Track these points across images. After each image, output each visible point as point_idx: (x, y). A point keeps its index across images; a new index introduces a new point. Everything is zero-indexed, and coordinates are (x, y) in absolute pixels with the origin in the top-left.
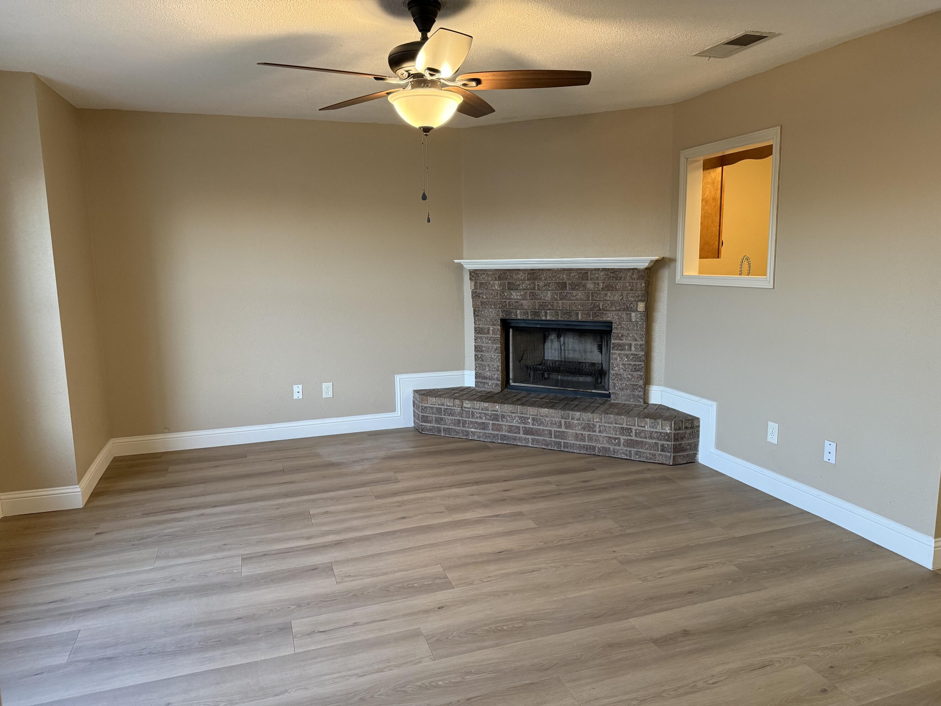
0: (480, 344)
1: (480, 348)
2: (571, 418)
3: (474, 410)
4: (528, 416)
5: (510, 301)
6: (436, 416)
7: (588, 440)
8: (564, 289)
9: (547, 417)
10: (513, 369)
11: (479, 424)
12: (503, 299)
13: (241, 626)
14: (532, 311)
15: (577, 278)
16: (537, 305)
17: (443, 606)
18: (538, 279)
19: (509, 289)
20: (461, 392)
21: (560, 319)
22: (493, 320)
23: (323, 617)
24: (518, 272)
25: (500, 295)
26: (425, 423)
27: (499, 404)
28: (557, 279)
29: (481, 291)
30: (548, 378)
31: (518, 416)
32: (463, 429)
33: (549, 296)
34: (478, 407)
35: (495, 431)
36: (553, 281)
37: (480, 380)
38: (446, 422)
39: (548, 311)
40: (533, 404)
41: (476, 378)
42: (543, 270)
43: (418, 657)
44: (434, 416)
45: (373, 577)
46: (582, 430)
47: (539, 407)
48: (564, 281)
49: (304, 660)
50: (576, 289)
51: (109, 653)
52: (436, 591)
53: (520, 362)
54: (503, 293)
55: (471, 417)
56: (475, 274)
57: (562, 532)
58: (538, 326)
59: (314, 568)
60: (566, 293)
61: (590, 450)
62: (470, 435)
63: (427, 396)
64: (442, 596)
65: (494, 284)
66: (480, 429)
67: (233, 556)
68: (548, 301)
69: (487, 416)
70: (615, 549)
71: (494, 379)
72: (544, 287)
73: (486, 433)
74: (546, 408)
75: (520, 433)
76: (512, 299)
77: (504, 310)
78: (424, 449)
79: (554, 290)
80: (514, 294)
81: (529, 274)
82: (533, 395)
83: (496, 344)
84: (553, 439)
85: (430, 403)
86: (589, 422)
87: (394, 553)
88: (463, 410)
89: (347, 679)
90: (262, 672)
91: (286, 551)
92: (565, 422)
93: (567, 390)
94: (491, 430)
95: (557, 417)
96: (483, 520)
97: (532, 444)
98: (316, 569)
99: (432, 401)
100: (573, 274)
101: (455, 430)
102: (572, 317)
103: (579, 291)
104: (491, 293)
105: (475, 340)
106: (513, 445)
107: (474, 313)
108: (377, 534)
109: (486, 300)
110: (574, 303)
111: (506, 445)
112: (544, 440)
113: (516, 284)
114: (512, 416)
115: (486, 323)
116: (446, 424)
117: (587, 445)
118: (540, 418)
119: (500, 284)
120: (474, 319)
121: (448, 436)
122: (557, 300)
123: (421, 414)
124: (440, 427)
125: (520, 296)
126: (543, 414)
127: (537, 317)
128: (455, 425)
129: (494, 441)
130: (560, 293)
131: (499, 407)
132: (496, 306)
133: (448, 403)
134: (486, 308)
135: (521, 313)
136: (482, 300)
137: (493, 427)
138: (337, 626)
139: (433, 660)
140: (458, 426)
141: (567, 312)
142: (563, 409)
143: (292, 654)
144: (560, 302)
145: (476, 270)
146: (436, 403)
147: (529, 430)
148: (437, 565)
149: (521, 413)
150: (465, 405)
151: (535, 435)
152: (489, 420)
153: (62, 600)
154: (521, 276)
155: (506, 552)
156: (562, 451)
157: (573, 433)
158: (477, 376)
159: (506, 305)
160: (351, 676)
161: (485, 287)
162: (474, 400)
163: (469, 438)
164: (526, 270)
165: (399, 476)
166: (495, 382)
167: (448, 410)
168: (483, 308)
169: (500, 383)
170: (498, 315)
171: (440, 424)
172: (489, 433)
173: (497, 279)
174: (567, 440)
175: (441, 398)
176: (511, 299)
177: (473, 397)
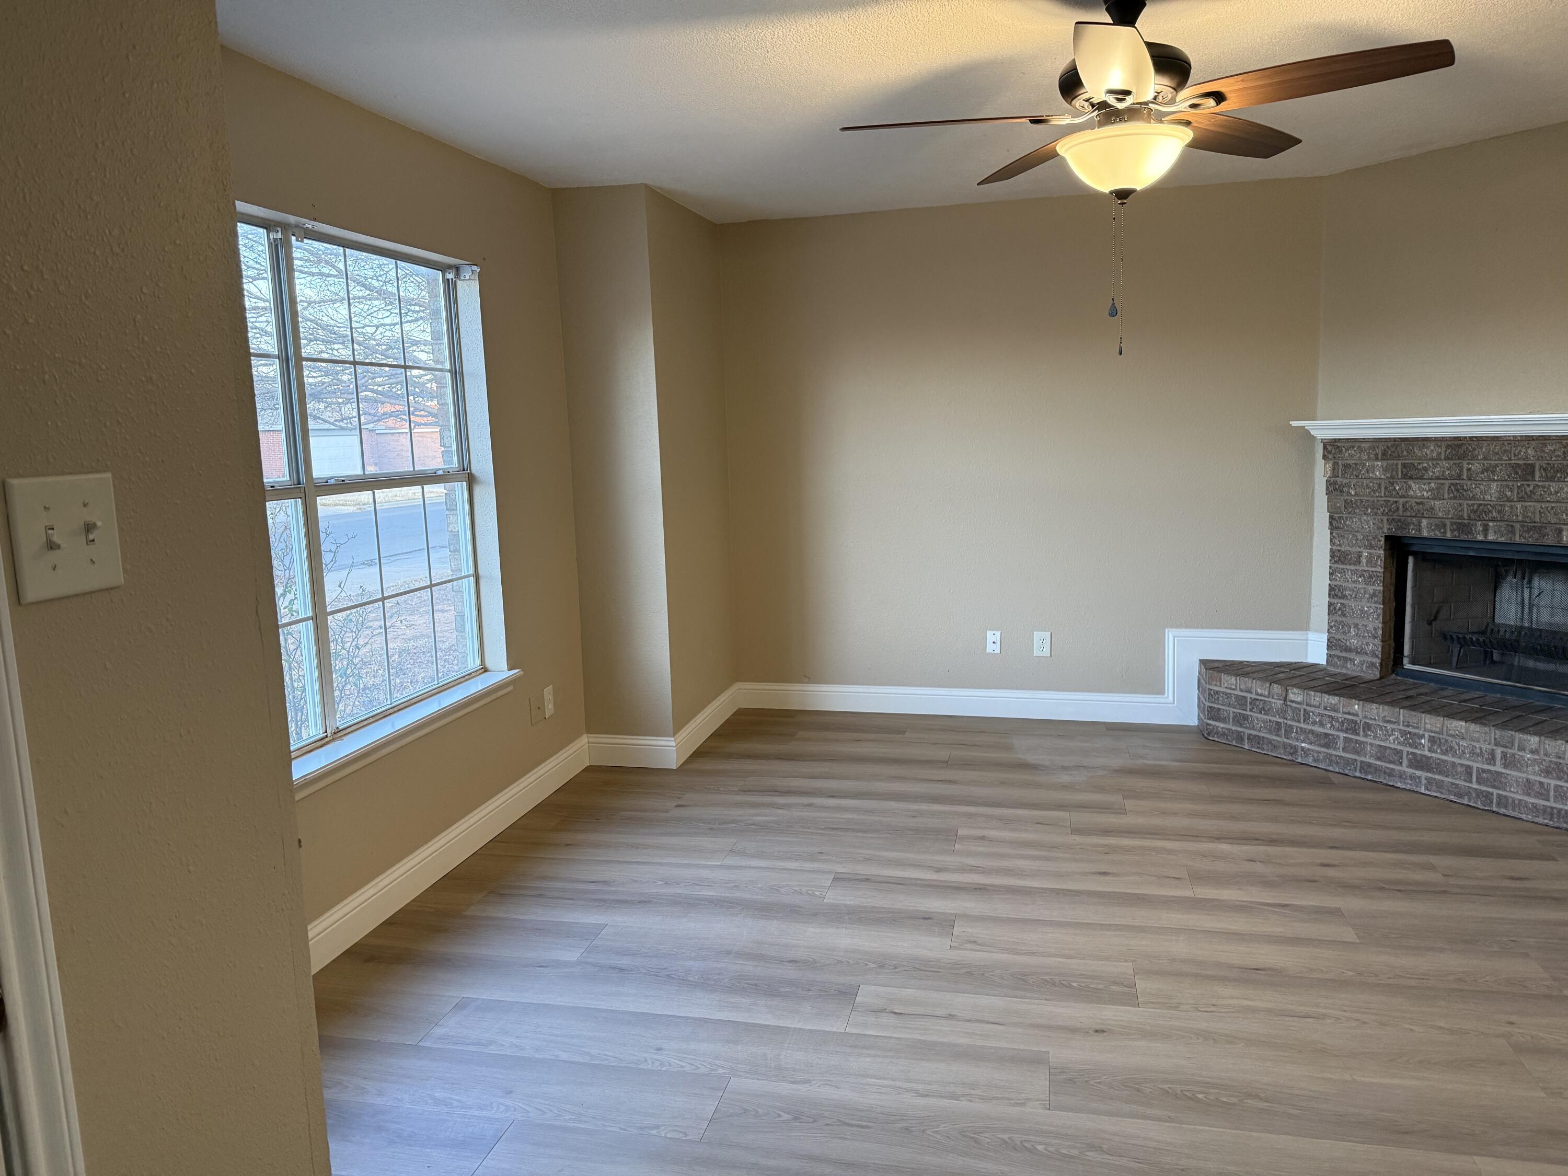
0: (1340, 584)
1: (1339, 590)
2: (1519, 746)
3: (1308, 708)
4: (1421, 732)
5: (1407, 502)
6: (1236, 710)
7: (1555, 797)
8: (1529, 477)
9: (1463, 738)
10: (1413, 637)
11: (1318, 735)
12: (1391, 496)
13: (791, 973)
14: (1455, 523)
15: (1559, 456)
16: (1466, 510)
17: (1105, 1030)
18: (1469, 458)
19: (1405, 476)
20: (1292, 672)
21: (1517, 539)
22: (1370, 538)
23: (909, 993)
24: (1425, 443)
25: (1386, 488)
26: (1213, 720)
27: (1360, 700)
28: (1513, 458)
29: (1345, 481)
30: (1502, 663)
31: (1400, 730)
32: (1285, 740)
33: (1493, 491)
34: (1318, 704)
35: (1350, 753)
36: (1501, 462)
37: (1338, 653)
38: (1253, 723)
39: (1491, 524)
40: (1434, 710)
41: (1329, 647)
42: (1479, 439)
43: (1023, 1095)
44: (1232, 710)
45: (1009, 954)
46: (1543, 775)
47: (1446, 716)
48: (1529, 462)
49: (851, 1046)
50: (1556, 479)
51: (625, 962)
52: (1105, 1004)
53: (1430, 623)
54: (1393, 484)
55: (1302, 721)
56: (1333, 448)
57: (1407, 961)
58: (1472, 553)
59: (927, 916)
60: (1534, 487)
61: (1559, 819)
62: (1299, 753)
63: (1221, 672)
64: (1111, 1014)
65: (1373, 467)
66: (1320, 745)
67: (824, 872)
68: (1492, 503)
69: (1334, 723)
70: (1513, 1018)
71: (1366, 654)
72: (1483, 473)
73: (1331, 755)
74: (1461, 719)
75: (1401, 763)
76: (1411, 497)
77: (1393, 519)
78: (1200, 767)
79: (1506, 480)
80: (1415, 486)
81: (1448, 447)
82: (1450, 691)
83: (1373, 585)
84: (1475, 786)
85: (1226, 686)
86: (1561, 761)
87: (1060, 924)
88: (1287, 706)
89: (899, 1093)
90: (789, 1044)
91: (898, 882)
92: (1504, 755)
93: (1532, 689)
94: (1341, 750)
95: (1485, 741)
96: (1251, 908)
97: (1427, 789)
98: (929, 918)
99: (1229, 682)
100: (1550, 448)
101: (1270, 742)
102: (1546, 537)
103: (1565, 483)
104: (1367, 485)
105: (1331, 574)
106: (1387, 785)
107: (1331, 523)
108: (1046, 889)
109: (1357, 498)
110: (1552, 508)
111: (1371, 783)
112: (1453, 784)
113: (1420, 467)
114: (1386, 727)
115: (1354, 542)
116: (1253, 728)
117: (1552, 808)
118: (1447, 738)
119: (1386, 467)
120: (1331, 533)
121: (1256, 750)
122: (1511, 501)
123: (1207, 704)
124: (1241, 732)
125: (1429, 490)
126: (1455, 731)
127: (1466, 534)
128: (1270, 732)
129: (1347, 772)
130: (1518, 487)
131: (1361, 707)
132: (1375, 510)
133: (1260, 689)
134: (1355, 513)
135: (1429, 526)
136: (1348, 498)
137: (1347, 745)
138: (920, 1010)
139: (1046, 1109)
140: (1277, 735)
141: (1534, 527)
142: (1504, 726)
143: (840, 1032)
144: (1519, 506)
145: (1335, 439)
146: (1236, 687)
147: (1422, 759)
148: (1126, 961)
149: (1406, 723)
150: (1291, 696)
151: (1433, 772)
152: (1338, 730)
153: (605, 882)
154: (1431, 451)
155: (1269, 972)
156: (1494, 812)
157: (1520, 778)
158: (1332, 644)
159: (1398, 509)
160: (907, 1090)
161: (1355, 473)
162: (1311, 688)
163: (1297, 759)
164: (1443, 439)
165: (1130, 804)
166: (1370, 659)
167: (1258, 703)
168: (1349, 513)
169: (1379, 661)
170: (1379, 528)
171: (1241, 726)
172: (1336, 756)
173: (1380, 458)
174: (1505, 790)
175: (1247, 679)
176: (1408, 496)
177: (1312, 684)
